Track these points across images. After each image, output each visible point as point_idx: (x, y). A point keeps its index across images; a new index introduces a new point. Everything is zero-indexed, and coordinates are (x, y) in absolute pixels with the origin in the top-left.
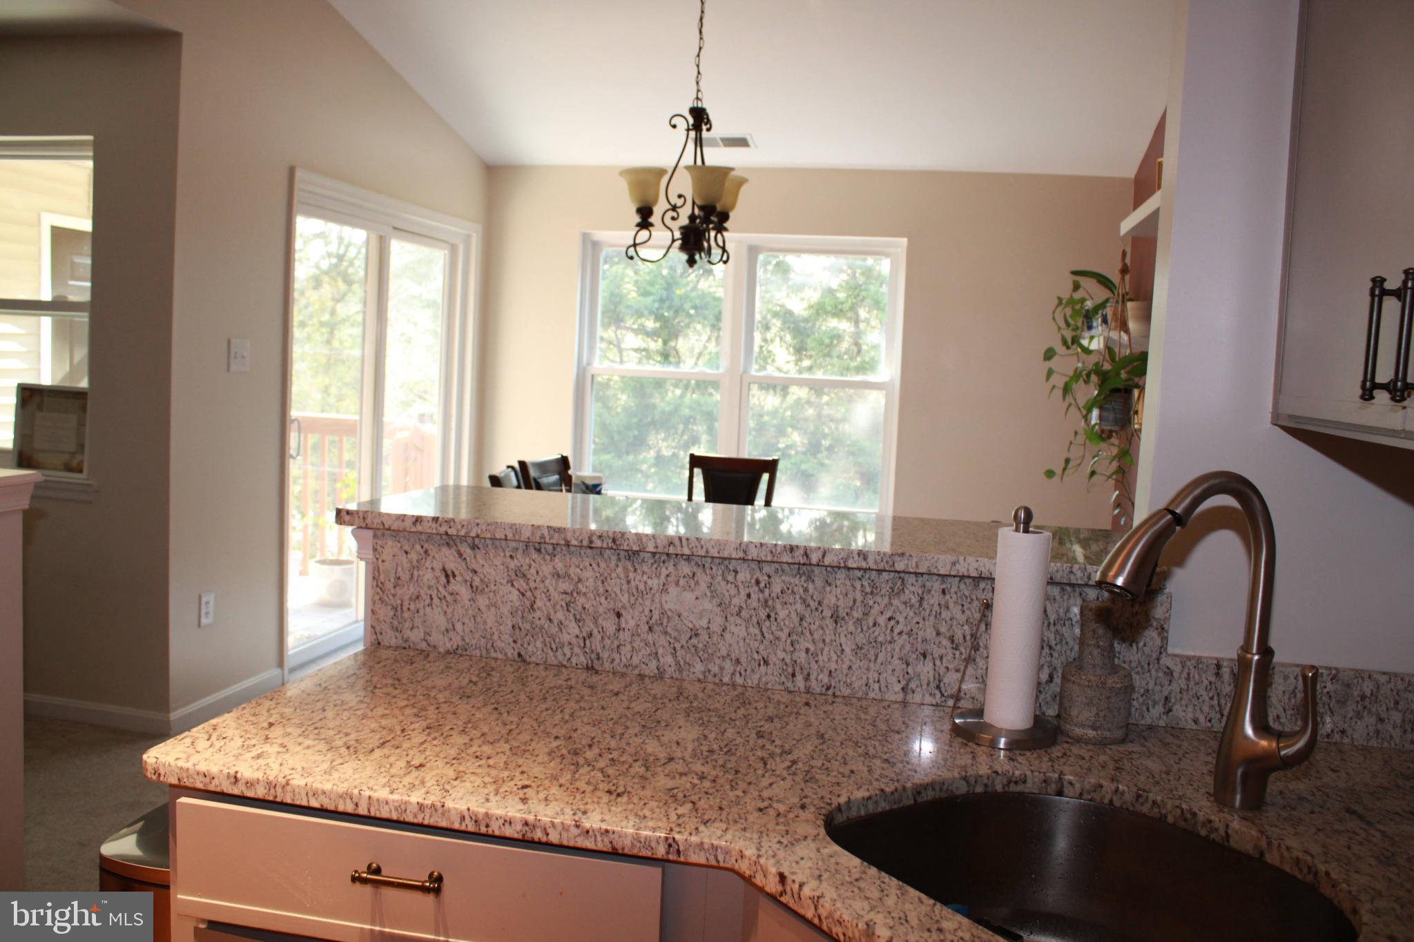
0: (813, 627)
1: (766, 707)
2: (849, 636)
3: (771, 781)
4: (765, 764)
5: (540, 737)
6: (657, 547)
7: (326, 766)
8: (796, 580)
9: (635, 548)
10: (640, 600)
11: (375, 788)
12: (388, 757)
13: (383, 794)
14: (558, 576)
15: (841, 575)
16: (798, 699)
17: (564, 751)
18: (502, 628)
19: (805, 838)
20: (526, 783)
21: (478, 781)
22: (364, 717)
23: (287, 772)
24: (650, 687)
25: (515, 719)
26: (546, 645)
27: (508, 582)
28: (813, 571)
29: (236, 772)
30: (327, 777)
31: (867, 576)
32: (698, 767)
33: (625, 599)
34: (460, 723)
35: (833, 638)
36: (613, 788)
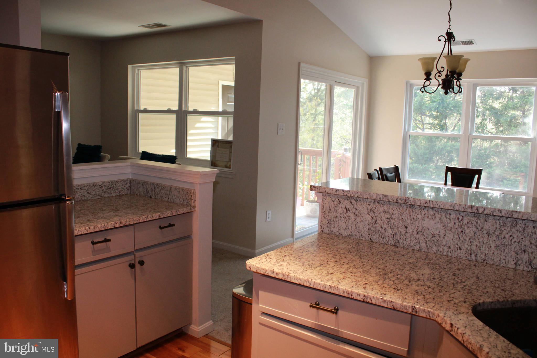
0: (479, 237)
1: (458, 265)
2: (493, 241)
3: (454, 291)
4: (454, 285)
5: (373, 268)
6: (421, 204)
7: (301, 270)
8: (473, 219)
9: (413, 204)
10: (414, 222)
11: (316, 279)
12: (322, 270)
13: (319, 281)
14: (385, 212)
15: (491, 218)
16: (472, 263)
17: (381, 273)
18: (365, 229)
19: (463, 313)
20: (366, 282)
21: (350, 280)
22: (315, 256)
23: (289, 271)
24: (416, 254)
25: (366, 261)
26: (380, 236)
27: (367, 213)
28: (480, 216)
29: (273, 270)
30: (301, 274)
31: (502, 219)
32: (428, 283)
33: (409, 222)
34: (347, 261)
35: (487, 241)
36: (396, 287)
